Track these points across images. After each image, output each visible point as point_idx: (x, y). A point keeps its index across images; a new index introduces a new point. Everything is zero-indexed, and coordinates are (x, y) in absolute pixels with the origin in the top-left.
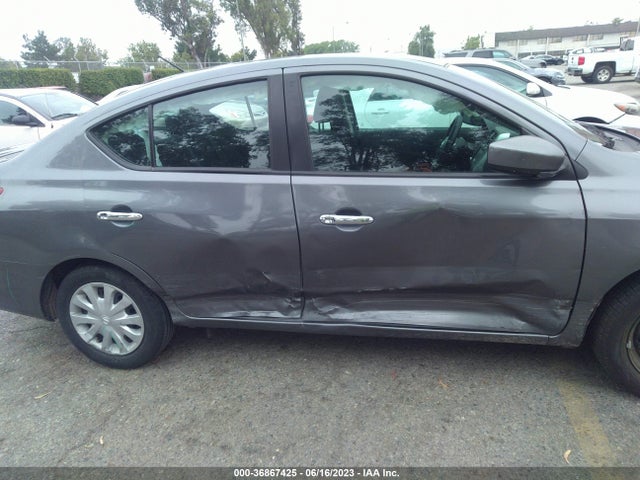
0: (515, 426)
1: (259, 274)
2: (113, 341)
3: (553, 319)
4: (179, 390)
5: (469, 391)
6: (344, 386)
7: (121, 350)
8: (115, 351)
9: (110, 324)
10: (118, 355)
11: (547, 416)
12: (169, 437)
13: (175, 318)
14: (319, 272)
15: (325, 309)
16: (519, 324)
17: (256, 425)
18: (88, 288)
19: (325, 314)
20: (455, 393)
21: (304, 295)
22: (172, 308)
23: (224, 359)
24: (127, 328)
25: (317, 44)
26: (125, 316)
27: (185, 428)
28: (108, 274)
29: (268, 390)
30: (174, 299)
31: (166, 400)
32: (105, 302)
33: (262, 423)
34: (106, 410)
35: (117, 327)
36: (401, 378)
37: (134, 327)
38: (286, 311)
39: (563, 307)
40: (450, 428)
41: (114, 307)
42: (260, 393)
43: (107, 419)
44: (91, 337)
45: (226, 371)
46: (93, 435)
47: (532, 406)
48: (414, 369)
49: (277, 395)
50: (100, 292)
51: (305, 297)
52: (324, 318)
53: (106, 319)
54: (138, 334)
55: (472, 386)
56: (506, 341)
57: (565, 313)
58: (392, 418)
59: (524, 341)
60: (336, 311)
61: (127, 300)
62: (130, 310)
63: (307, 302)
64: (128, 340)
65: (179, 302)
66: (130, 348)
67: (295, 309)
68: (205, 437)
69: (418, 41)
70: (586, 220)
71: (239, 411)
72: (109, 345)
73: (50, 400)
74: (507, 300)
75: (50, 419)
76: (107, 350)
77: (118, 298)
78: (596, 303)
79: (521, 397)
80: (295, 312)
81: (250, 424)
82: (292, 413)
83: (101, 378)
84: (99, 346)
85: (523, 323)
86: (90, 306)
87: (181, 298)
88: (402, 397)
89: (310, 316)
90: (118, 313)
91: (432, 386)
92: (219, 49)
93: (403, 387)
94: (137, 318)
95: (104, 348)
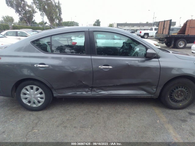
0: (145, 117)
1: (81, 82)
2: (34, 103)
3: (152, 91)
4: (56, 115)
5: (133, 110)
6: (102, 111)
7: (36, 105)
8: (34, 106)
9: (34, 97)
10: (35, 107)
11: (152, 114)
12: (58, 126)
13: (55, 95)
14: (97, 81)
15: (98, 91)
16: (145, 93)
17: (81, 121)
18: (28, 87)
19: (97, 92)
20: (130, 111)
21: (92, 87)
22: (54, 92)
23: (67, 107)
24: (39, 99)
25: (66, 22)
26: (39, 95)
27: (61, 124)
28: (35, 83)
29: (82, 113)
30: (55, 89)
31: (53, 118)
32: (33, 91)
33: (83, 121)
34: (35, 122)
35: (36, 98)
36: (116, 108)
37: (42, 98)
38: (87, 92)
39: (155, 88)
40: (131, 118)
41: (36, 92)
42: (80, 114)
43: (36, 124)
44: (27, 102)
45: (68, 110)
46: (34, 128)
47: (148, 112)
48: (118, 106)
49: (85, 114)
50: (32, 88)
51: (92, 88)
52: (97, 93)
53: (33, 96)
54: (43, 100)
55: (133, 109)
56: (142, 97)
57: (155, 89)
58: (116, 117)
59: (146, 97)
60: (100, 91)
61: (40, 90)
62: (41, 93)
63: (93, 89)
64: (39, 102)
65: (56, 90)
66: (40, 105)
67: (89, 91)
68: (68, 125)
69: (96, 24)
70: (160, 68)
71: (76, 119)
72: (33, 104)
73: (15, 121)
74: (142, 87)
75: (18, 126)
76: (32, 106)
77: (37, 90)
78: (162, 87)
79: (145, 110)
80: (89, 92)
81: (80, 121)
82: (90, 118)
83: (30, 114)
84: (29, 104)
85: (146, 92)
86: (28, 92)
87: (57, 89)
88: (117, 113)
89: (94, 93)
90: (37, 94)
91: (124, 110)
92: (34, 21)
93: (117, 110)
94: (43, 95)
95: (31, 105)
